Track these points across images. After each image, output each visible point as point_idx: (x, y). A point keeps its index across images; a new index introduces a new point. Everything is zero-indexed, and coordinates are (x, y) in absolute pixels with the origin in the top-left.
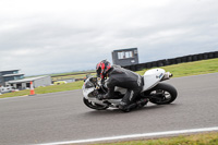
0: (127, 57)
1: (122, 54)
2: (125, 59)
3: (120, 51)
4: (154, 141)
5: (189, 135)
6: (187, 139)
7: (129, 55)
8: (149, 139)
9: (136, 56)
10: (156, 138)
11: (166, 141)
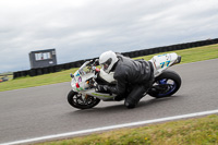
0: (45, 58)
1: (40, 54)
2: (43, 61)
3: (38, 52)
4: (68, 141)
5: (101, 132)
6: (99, 136)
8: (64, 139)
9: (54, 57)
11: (80, 140)
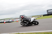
7: (51, 11)
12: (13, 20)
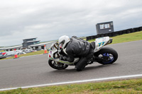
3: (102, 24)
7: (107, 26)
8: (123, 79)
9: (112, 27)
10: (128, 79)
12: (3, 52)
